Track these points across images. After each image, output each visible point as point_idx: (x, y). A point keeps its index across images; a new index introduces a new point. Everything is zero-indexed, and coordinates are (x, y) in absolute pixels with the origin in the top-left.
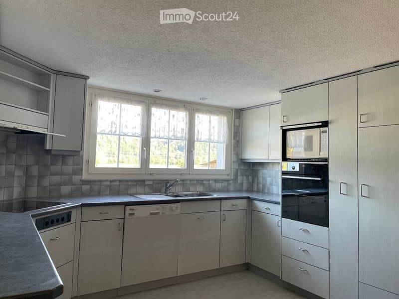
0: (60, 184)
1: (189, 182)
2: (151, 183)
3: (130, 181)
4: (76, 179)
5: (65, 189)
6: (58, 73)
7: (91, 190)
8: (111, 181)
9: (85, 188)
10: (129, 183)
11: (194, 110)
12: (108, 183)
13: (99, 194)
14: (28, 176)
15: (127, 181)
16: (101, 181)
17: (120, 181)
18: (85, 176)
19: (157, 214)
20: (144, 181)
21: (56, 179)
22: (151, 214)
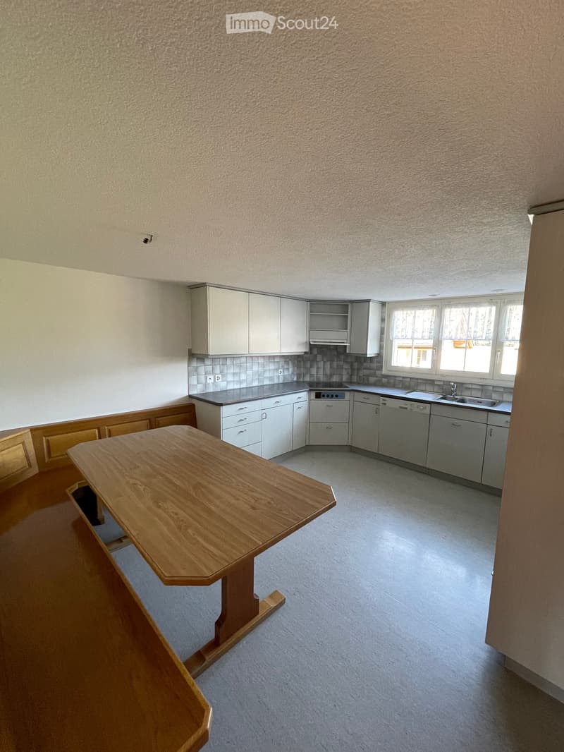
0: (368, 376)
1: (491, 388)
2: (442, 383)
3: (421, 379)
4: (378, 372)
5: (372, 380)
6: (353, 302)
7: (388, 382)
8: (403, 378)
9: (384, 380)
10: (420, 381)
11: (504, 302)
12: (401, 379)
13: (394, 386)
14: (352, 369)
15: (417, 379)
16: (396, 377)
17: (411, 378)
18: (384, 372)
19: (406, 408)
20: (433, 381)
21: (366, 372)
22: (401, 407)
